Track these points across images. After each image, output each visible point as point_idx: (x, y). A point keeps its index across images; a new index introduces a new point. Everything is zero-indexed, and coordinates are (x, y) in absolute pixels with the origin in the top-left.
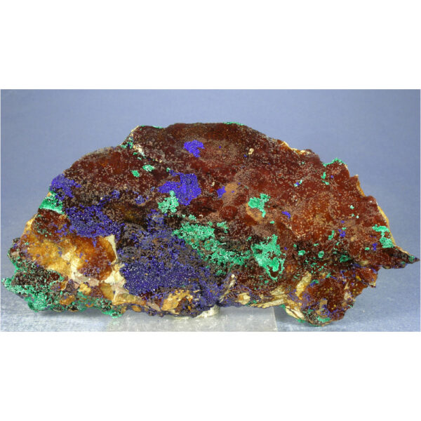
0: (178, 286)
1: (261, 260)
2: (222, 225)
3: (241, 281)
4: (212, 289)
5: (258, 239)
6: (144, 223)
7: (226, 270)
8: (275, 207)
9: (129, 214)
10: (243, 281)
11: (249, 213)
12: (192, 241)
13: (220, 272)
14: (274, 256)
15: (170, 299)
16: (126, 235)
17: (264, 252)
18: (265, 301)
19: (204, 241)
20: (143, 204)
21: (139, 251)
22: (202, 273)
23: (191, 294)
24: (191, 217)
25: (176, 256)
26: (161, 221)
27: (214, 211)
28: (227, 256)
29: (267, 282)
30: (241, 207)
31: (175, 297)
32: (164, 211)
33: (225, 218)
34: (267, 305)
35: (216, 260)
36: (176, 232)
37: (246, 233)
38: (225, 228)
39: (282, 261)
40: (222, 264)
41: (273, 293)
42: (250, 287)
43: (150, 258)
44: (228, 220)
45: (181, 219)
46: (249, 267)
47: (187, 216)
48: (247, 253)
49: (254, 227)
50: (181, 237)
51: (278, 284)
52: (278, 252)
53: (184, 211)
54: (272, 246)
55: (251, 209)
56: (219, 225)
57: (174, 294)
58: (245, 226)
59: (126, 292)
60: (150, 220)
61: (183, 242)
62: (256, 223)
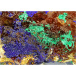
0: (28, 54)
1: (64, 42)
2: (48, 26)
3: (55, 51)
4: (43, 55)
5: (63, 33)
6: (13, 25)
7: (49, 47)
8: (69, 19)
9: (6, 22)
10: (56, 51)
11: (59, 21)
12: (34, 33)
13: (46, 47)
14: (70, 40)
15: (24, 60)
16: (5, 31)
17: (65, 39)
18: (65, 60)
19: (39, 33)
20: (12, 17)
21: (11, 38)
22: (38, 48)
23: (34, 57)
24: (34, 22)
25: (27, 40)
26: (20, 24)
27: (44, 20)
28: (49, 40)
29: (66, 51)
30: (55, 19)
31: (26, 59)
32: (21, 19)
33: (49, 22)
34: (65, 62)
35: (44, 42)
36: (27, 29)
37: (58, 30)
38: (49, 27)
39: (73, 42)
40: (47, 44)
41: (69, 56)
42: (59, 54)
43: (15, 41)
44: (50, 24)
45: (29, 23)
46: (59, 45)
47: (32, 21)
48: (58, 39)
49: (61, 27)
50: (29, 32)
51: (71, 52)
52: (71, 38)
53: (30, 20)
54: (69, 36)
55: (60, 20)
56: (46, 26)
57: (26, 57)
58: (57, 26)
59: (5, 56)
60: (15, 24)
61: (30, 34)
62: (62, 25)
